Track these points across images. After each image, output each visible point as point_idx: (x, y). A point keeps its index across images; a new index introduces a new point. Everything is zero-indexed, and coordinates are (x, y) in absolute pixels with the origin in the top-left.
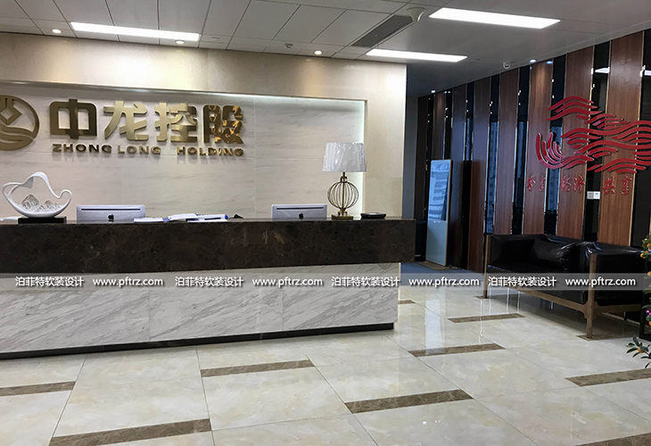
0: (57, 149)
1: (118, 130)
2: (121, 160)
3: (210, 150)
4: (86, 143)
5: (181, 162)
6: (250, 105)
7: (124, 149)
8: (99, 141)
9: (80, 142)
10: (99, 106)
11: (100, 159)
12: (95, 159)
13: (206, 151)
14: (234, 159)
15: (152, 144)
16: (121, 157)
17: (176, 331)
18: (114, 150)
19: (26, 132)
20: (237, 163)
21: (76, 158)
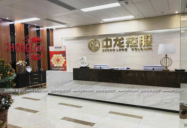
0: (103, 51)
1: (117, 45)
2: (117, 53)
3: (141, 48)
4: (109, 49)
5: (133, 52)
6: (154, 34)
7: (118, 50)
8: (112, 48)
9: (108, 48)
10: (112, 39)
11: (113, 53)
12: (111, 52)
13: (140, 49)
14: (149, 51)
15: (125, 47)
16: (117, 52)
17: (112, 99)
18: (116, 50)
19: (97, 47)
20: (150, 52)
21: (107, 52)
